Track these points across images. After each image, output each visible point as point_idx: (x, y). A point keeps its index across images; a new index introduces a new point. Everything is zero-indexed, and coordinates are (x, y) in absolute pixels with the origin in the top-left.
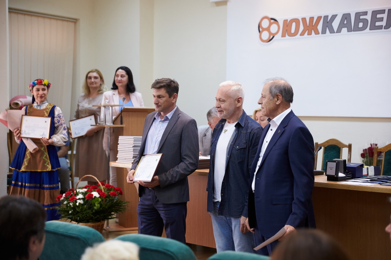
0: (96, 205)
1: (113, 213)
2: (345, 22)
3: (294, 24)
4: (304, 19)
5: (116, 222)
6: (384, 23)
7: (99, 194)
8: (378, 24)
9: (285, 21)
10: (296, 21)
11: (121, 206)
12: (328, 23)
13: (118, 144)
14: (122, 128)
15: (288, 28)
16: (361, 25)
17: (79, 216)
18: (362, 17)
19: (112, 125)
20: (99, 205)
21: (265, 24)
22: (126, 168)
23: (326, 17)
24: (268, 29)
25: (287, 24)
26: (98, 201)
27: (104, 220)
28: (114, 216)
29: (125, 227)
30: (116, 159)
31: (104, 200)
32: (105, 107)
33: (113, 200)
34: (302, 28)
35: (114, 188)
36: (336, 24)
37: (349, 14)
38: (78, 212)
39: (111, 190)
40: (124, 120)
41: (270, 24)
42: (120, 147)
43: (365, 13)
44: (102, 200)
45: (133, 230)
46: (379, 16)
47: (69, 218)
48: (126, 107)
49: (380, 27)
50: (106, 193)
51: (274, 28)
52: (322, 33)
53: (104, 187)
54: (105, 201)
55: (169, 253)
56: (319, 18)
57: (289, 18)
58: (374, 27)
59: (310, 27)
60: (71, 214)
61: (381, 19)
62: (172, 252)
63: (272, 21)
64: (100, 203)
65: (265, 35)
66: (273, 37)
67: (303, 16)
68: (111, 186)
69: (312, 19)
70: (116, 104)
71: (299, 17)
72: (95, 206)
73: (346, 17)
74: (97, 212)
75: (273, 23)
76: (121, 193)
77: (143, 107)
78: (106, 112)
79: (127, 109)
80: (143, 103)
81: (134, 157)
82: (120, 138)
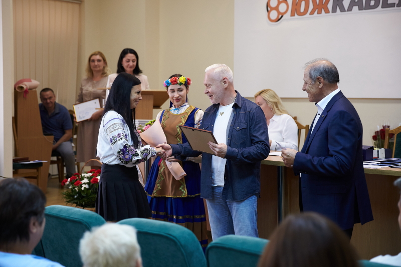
17: (84, 201)
38: (83, 197)
47: (74, 203)
55: (171, 237)
60: (76, 199)
62: (174, 237)
77: (149, 90)
80: (148, 86)
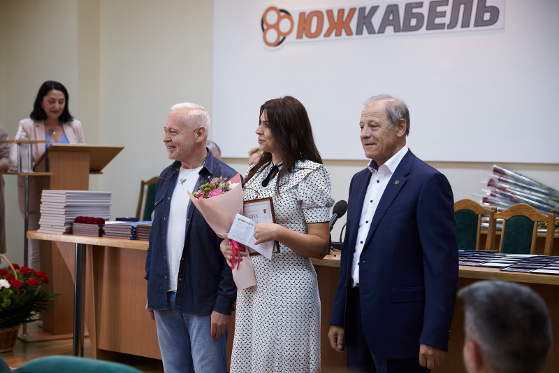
0: (5, 300)
1: (33, 312)
2: (391, 18)
3: (315, 20)
4: (330, 12)
5: (39, 327)
6: (447, 20)
7: (9, 282)
8: (438, 21)
9: (302, 14)
10: (318, 14)
11: (46, 301)
12: (365, 18)
13: (41, 203)
14: (48, 177)
15: (306, 26)
16: (413, 22)
18: (415, 10)
19: (31, 172)
20: (9, 301)
21: (272, 18)
22: (54, 241)
23: (362, 9)
24: (276, 26)
25: (305, 19)
26: (8, 294)
27: (18, 324)
28: (35, 317)
29: (53, 333)
30: (37, 227)
31: (18, 292)
32: (19, 143)
33: (34, 292)
34: (326, 25)
35: (35, 273)
36: (377, 21)
37: (396, 6)
39: (29, 277)
40: (52, 164)
41: (280, 19)
42: (43, 208)
43: (420, 5)
44: (15, 293)
45: (66, 339)
46: (439, 9)
48: (54, 144)
49: (441, 26)
50: (22, 281)
51: (285, 25)
52: (357, 34)
53: (18, 271)
54: (20, 294)
56: (352, 11)
57: (308, 9)
58: (432, 26)
59: (339, 24)
61: (443, 14)
63: (282, 14)
64: (11, 297)
65: (272, 36)
66: (284, 39)
67: (329, 7)
68: (30, 269)
69: (341, 11)
70: (39, 139)
71: (323, 8)
72: (3, 302)
73: (392, 9)
74: (7, 311)
75: (283, 17)
76: (46, 281)
77: (84, 144)
78: (22, 152)
79: (56, 147)
81: (66, 224)
82: (45, 192)
